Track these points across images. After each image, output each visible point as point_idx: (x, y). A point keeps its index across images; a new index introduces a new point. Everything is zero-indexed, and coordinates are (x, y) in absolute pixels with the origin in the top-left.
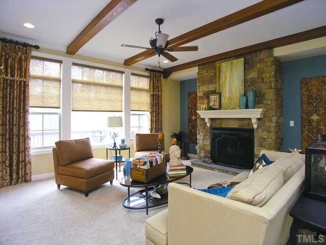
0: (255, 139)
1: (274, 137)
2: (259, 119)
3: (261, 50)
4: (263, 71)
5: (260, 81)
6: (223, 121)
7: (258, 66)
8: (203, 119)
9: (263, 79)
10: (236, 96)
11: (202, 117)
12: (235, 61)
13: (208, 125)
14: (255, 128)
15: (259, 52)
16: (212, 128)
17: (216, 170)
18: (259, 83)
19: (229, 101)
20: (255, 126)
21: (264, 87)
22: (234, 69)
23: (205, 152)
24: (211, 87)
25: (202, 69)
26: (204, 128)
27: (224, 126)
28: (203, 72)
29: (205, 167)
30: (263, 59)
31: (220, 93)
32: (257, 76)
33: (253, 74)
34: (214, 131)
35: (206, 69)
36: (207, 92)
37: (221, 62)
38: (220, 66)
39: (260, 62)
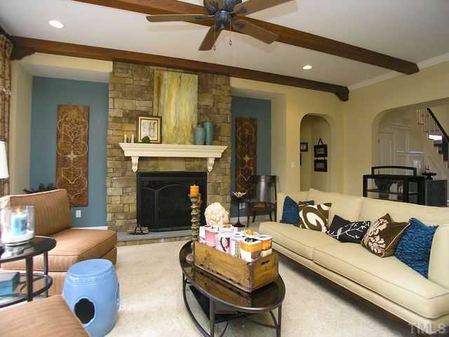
0: (208, 185)
1: (229, 181)
2: (217, 160)
3: (218, 73)
4: (220, 99)
5: (216, 111)
6: (160, 162)
7: (214, 91)
8: (129, 159)
9: (218, 110)
10: (186, 127)
11: (126, 155)
12: (186, 76)
13: (135, 168)
14: (210, 171)
15: (215, 75)
16: (140, 175)
17: (162, 240)
18: (215, 114)
19: (175, 131)
20: (210, 168)
21: (219, 119)
22: (183, 87)
23: (126, 216)
24: (141, 105)
25: (121, 69)
26: (124, 174)
27: (161, 169)
28: (124, 75)
29: (141, 242)
30: (220, 86)
31: (161, 118)
32: (212, 104)
33: (208, 101)
34: (143, 179)
35: (130, 71)
36: (132, 111)
37: (163, 70)
38: (161, 75)
39: (216, 88)
